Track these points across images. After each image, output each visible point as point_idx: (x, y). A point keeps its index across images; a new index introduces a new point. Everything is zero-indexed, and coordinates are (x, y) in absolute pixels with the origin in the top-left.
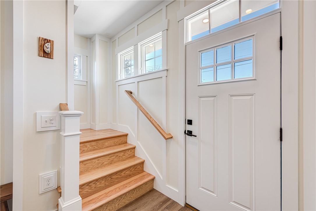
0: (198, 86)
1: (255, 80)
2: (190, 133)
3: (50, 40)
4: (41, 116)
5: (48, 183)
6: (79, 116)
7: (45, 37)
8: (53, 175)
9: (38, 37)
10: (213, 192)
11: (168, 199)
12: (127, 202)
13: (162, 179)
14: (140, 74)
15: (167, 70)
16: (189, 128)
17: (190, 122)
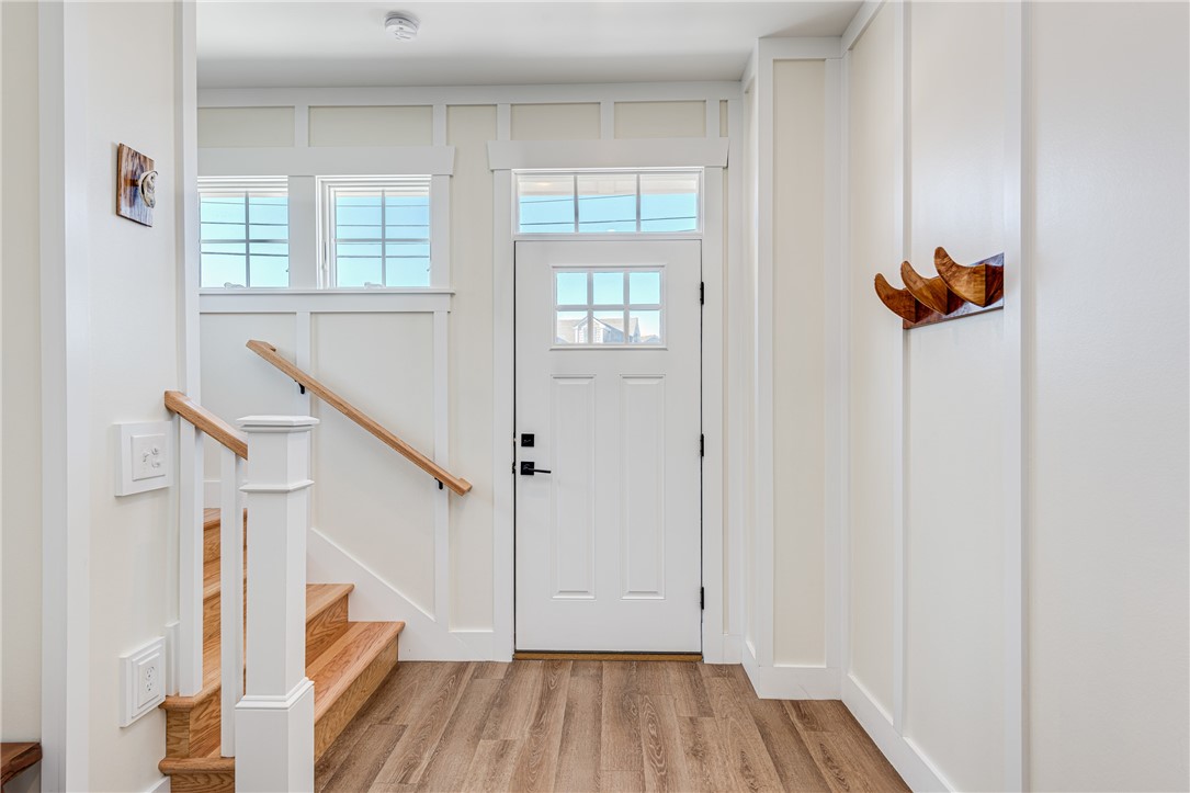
0: (552, 350)
1: (666, 349)
2: (528, 469)
3: (145, 157)
4: (132, 438)
5: (148, 683)
6: (305, 431)
7: (134, 148)
8: (158, 654)
9: (113, 144)
10: (585, 592)
11: (461, 667)
12: (359, 705)
13: (432, 618)
14: (322, 288)
15: (452, 294)
16: (525, 454)
17: (528, 440)
